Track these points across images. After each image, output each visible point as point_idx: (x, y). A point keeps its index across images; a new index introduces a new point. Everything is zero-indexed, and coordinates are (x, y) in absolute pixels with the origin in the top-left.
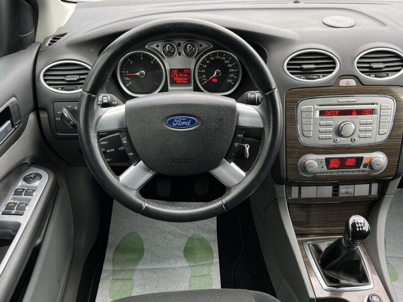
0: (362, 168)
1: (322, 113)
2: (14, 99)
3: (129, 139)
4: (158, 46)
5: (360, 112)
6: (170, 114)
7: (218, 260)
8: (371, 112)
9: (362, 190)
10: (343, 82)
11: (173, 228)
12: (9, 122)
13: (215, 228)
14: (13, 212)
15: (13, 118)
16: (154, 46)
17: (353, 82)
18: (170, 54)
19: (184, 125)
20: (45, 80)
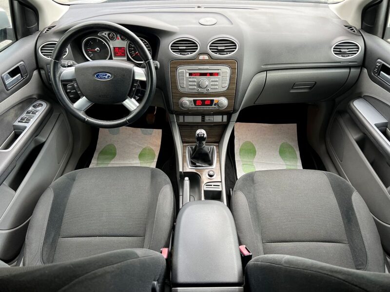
0: (213, 106)
1: (190, 74)
2: (22, 62)
3: (77, 84)
4: (105, 34)
5: (211, 74)
6: (96, 72)
7: (156, 160)
8: (217, 74)
9: (218, 119)
10: (201, 57)
11: (135, 143)
12: (20, 74)
13: (160, 143)
14: (24, 121)
15: (22, 73)
16: (103, 34)
17: (206, 57)
18: (112, 39)
19: (105, 78)
20: (42, 53)
